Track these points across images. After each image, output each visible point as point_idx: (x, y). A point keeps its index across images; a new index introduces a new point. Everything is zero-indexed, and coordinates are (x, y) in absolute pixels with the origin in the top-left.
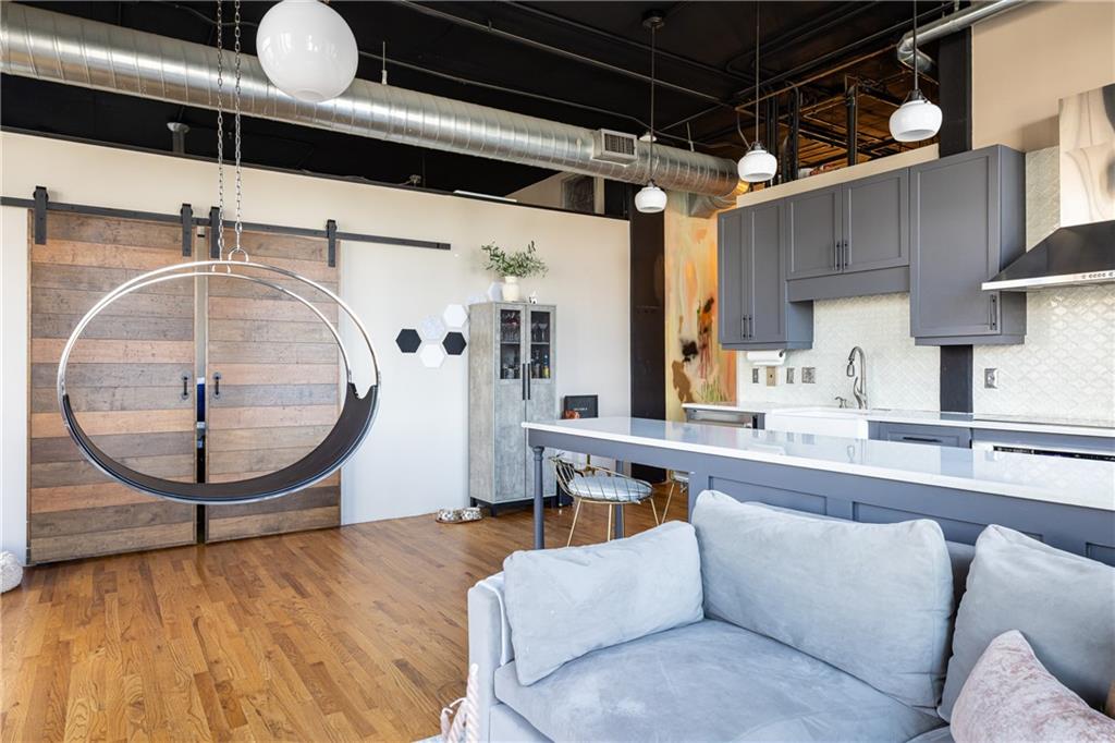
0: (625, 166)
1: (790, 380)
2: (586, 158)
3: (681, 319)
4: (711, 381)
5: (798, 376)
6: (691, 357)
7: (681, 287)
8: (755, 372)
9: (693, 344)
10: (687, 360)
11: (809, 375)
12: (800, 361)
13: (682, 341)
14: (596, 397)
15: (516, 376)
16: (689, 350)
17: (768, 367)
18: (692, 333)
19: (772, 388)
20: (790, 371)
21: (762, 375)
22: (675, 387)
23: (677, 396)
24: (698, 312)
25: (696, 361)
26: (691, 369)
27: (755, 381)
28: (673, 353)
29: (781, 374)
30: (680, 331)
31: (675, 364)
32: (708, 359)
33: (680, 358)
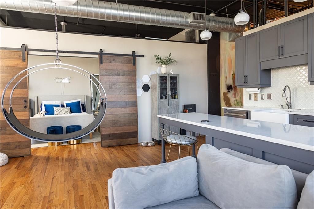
0: (202, 25)
1: (262, 99)
2: (188, 22)
3: (226, 77)
4: (238, 99)
5: (265, 97)
6: (230, 90)
7: (226, 67)
8: (250, 95)
9: (231, 86)
10: (229, 91)
11: (269, 97)
12: (267, 91)
13: (226, 85)
14: (195, 105)
15: (166, 98)
16: (229, 88)
17: (254, 94)
18: (230, 82)
19: (256, 101)
20: (262, 95)
21: (253, 97)
22: (224, 101)
23: (225, 104)
24: (233, 75)
25: (232, 92)
26: (230, 95)
27: (250, 99)
28: (223, 89)
29: (259, 96)
30: (226, 82)
31: (224, 93)
32: (237, 91)
33: (226, 91)
